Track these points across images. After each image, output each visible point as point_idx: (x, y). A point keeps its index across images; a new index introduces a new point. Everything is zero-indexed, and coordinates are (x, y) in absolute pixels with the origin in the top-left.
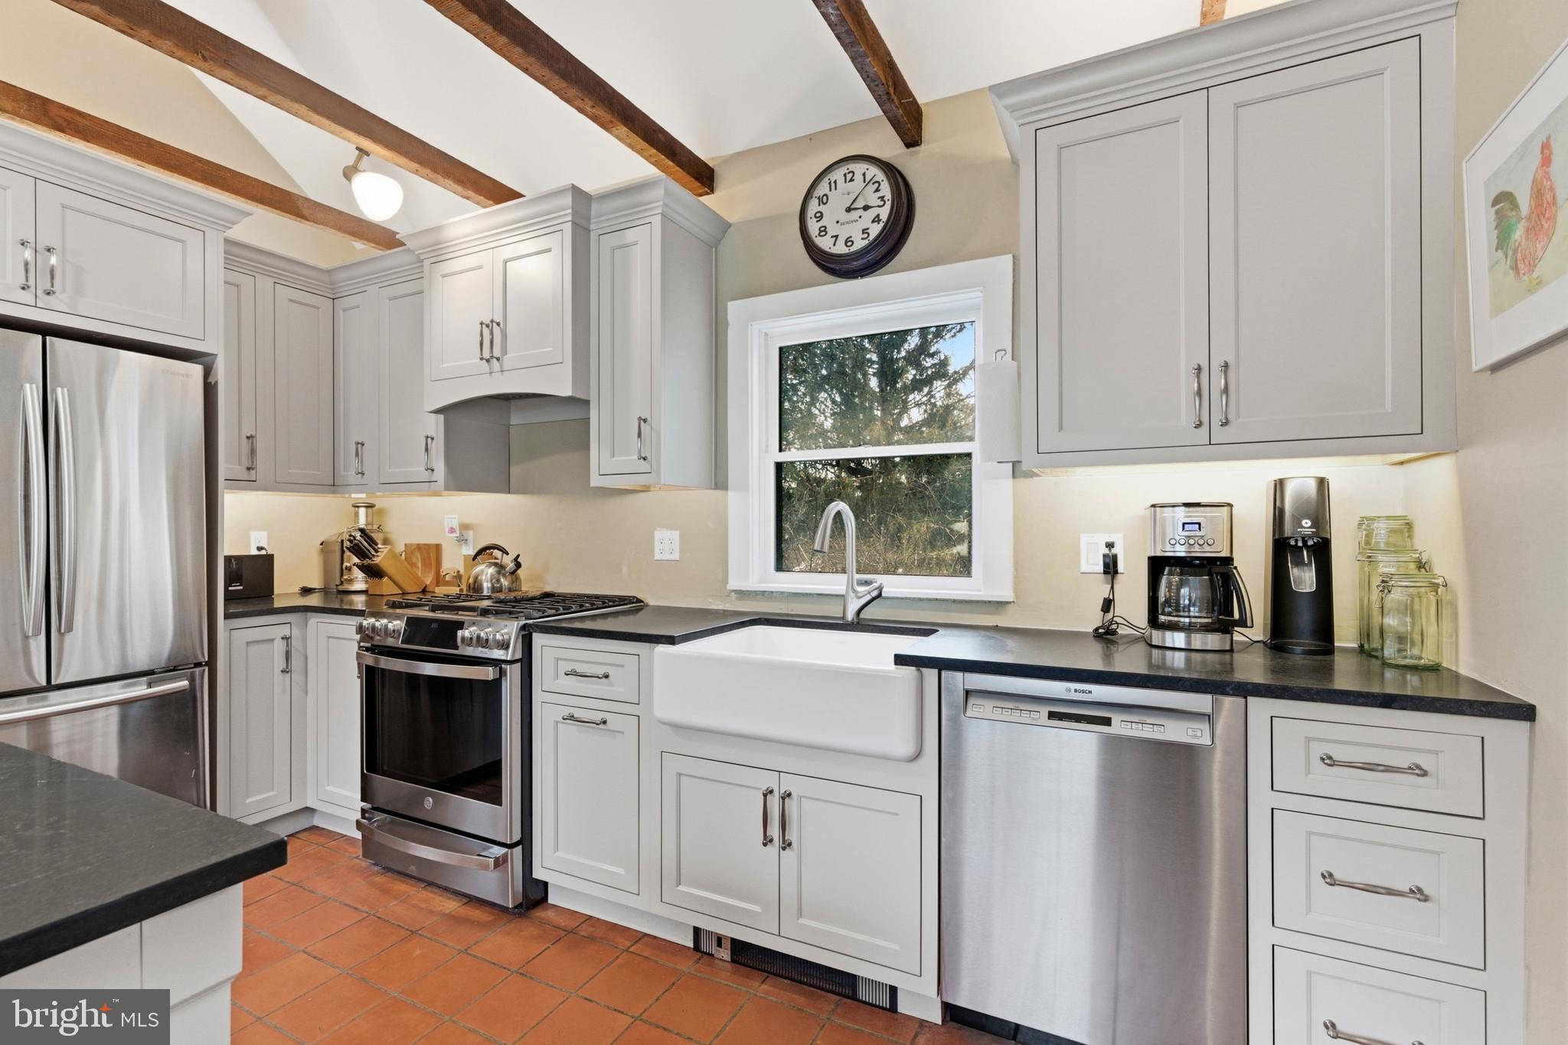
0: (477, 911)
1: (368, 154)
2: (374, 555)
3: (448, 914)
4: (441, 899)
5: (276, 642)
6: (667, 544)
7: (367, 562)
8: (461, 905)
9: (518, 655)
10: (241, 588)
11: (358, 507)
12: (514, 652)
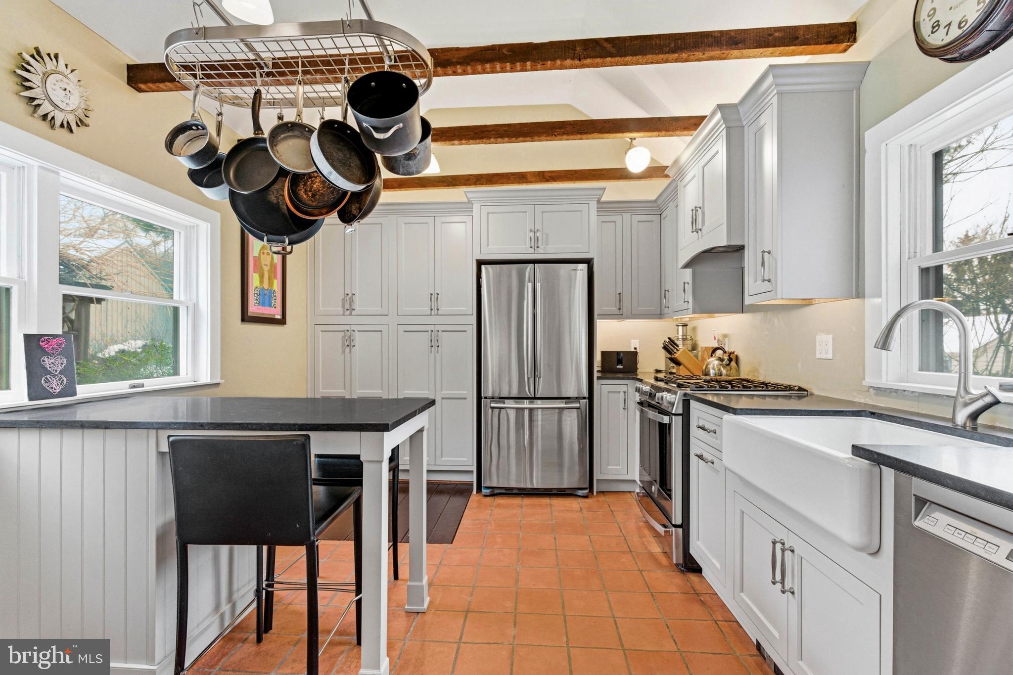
0: (665, 559)
1: (635, 139)
2: (675, 353)
3: (652, 552)
4: (656, 545)
5: (621, 393)
6: (825, 347)
7: (673, 356)
8: (661, 551)
9: (680, 411)
10: (622, 367)
11: (678, 326)
12: (678, 409)
